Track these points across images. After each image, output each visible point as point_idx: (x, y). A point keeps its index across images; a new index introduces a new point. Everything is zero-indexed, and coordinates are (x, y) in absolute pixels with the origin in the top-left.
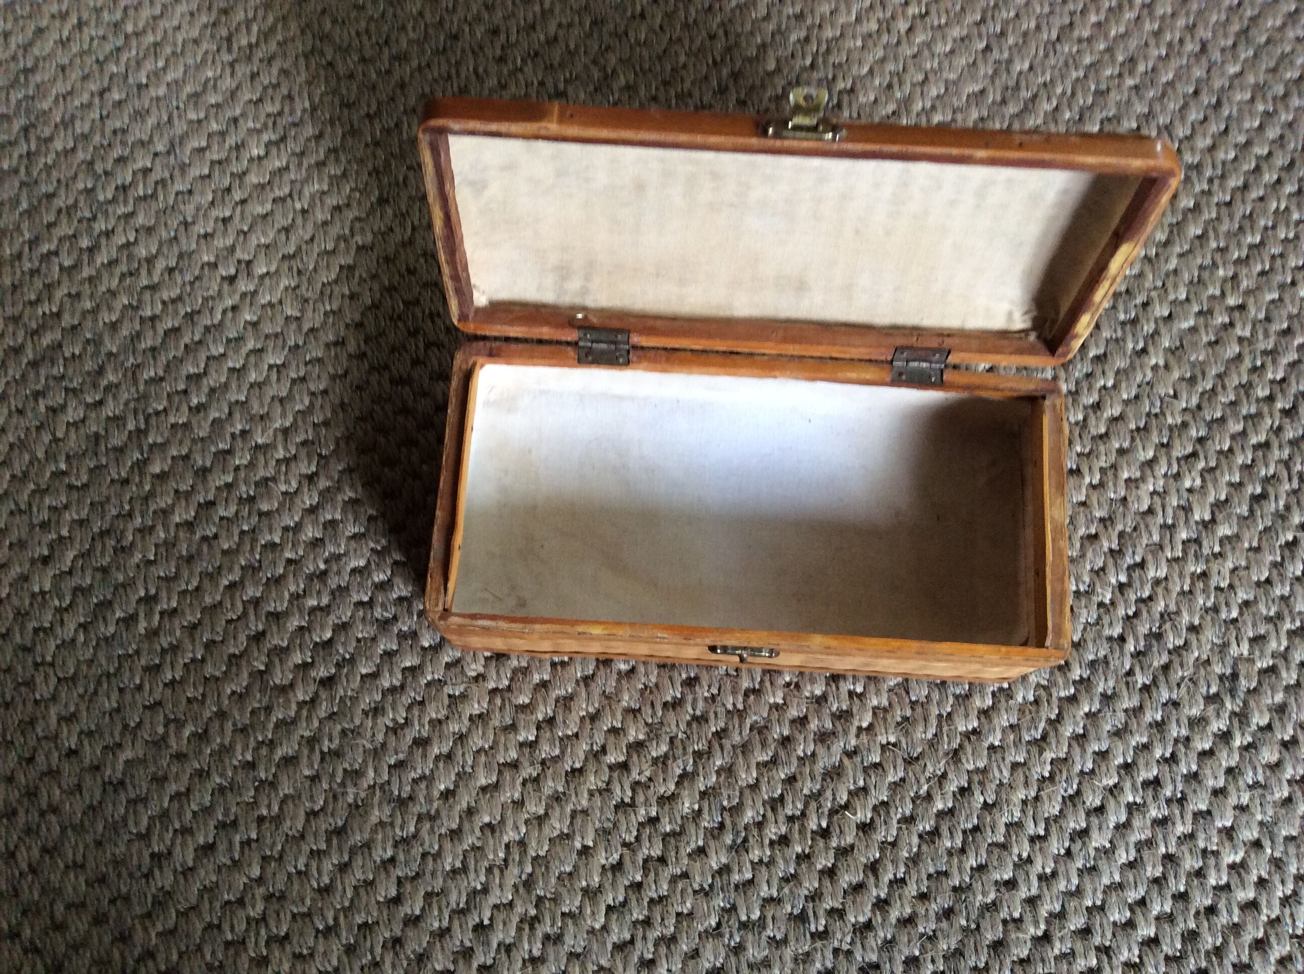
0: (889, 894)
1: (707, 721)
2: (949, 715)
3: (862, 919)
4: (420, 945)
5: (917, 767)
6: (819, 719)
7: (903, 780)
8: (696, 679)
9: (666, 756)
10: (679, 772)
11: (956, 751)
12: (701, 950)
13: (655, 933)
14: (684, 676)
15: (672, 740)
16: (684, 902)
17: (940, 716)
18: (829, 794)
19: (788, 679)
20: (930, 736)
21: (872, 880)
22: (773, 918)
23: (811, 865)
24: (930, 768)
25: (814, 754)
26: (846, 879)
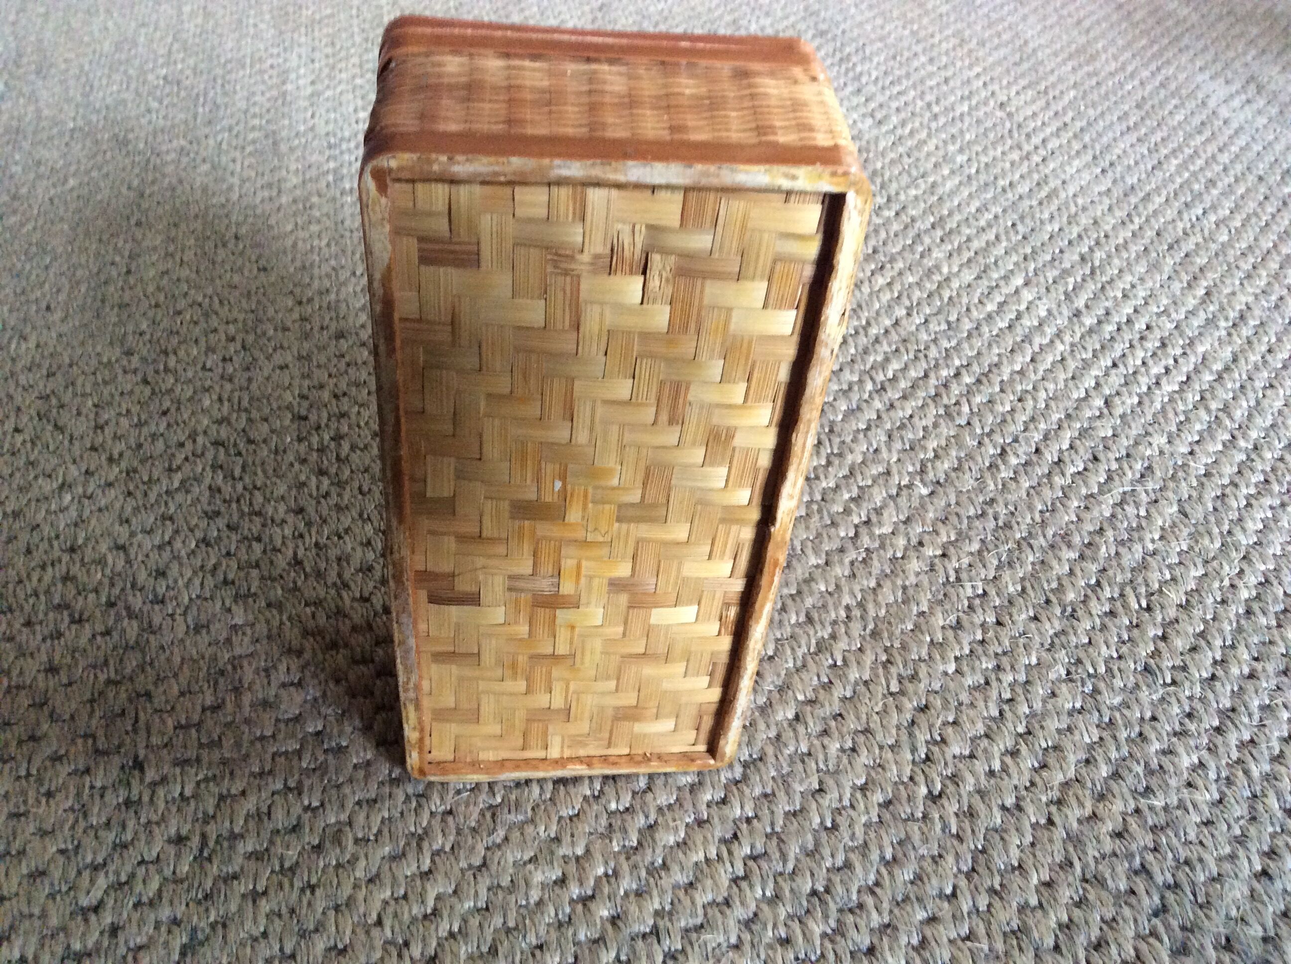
0: (1223, 654)
1: (1011, 528)
2: (1229, 532)
3: (1205, 675)
4: (779, 675)
5: (1215, 564)
6: (1114, 529)
7: (1206, 575)
8: (993, 500)
9: (980, 552)
10: (995, 562)
11: (1244, 558)
12: (1057, 691)
13: (1008, 678)
14: (981, 499)
15: (982, 541)
16: (1029, 655)
17: (1221, 533)
18: (1140, 580)
19: (1076, 504)
20: (1218, 545)
21: (1203, 643)
22: (1120, 670)
23: (1143, 633)
24: (1227, 568)
25: (1117, 553)
26: (1180, 644)
